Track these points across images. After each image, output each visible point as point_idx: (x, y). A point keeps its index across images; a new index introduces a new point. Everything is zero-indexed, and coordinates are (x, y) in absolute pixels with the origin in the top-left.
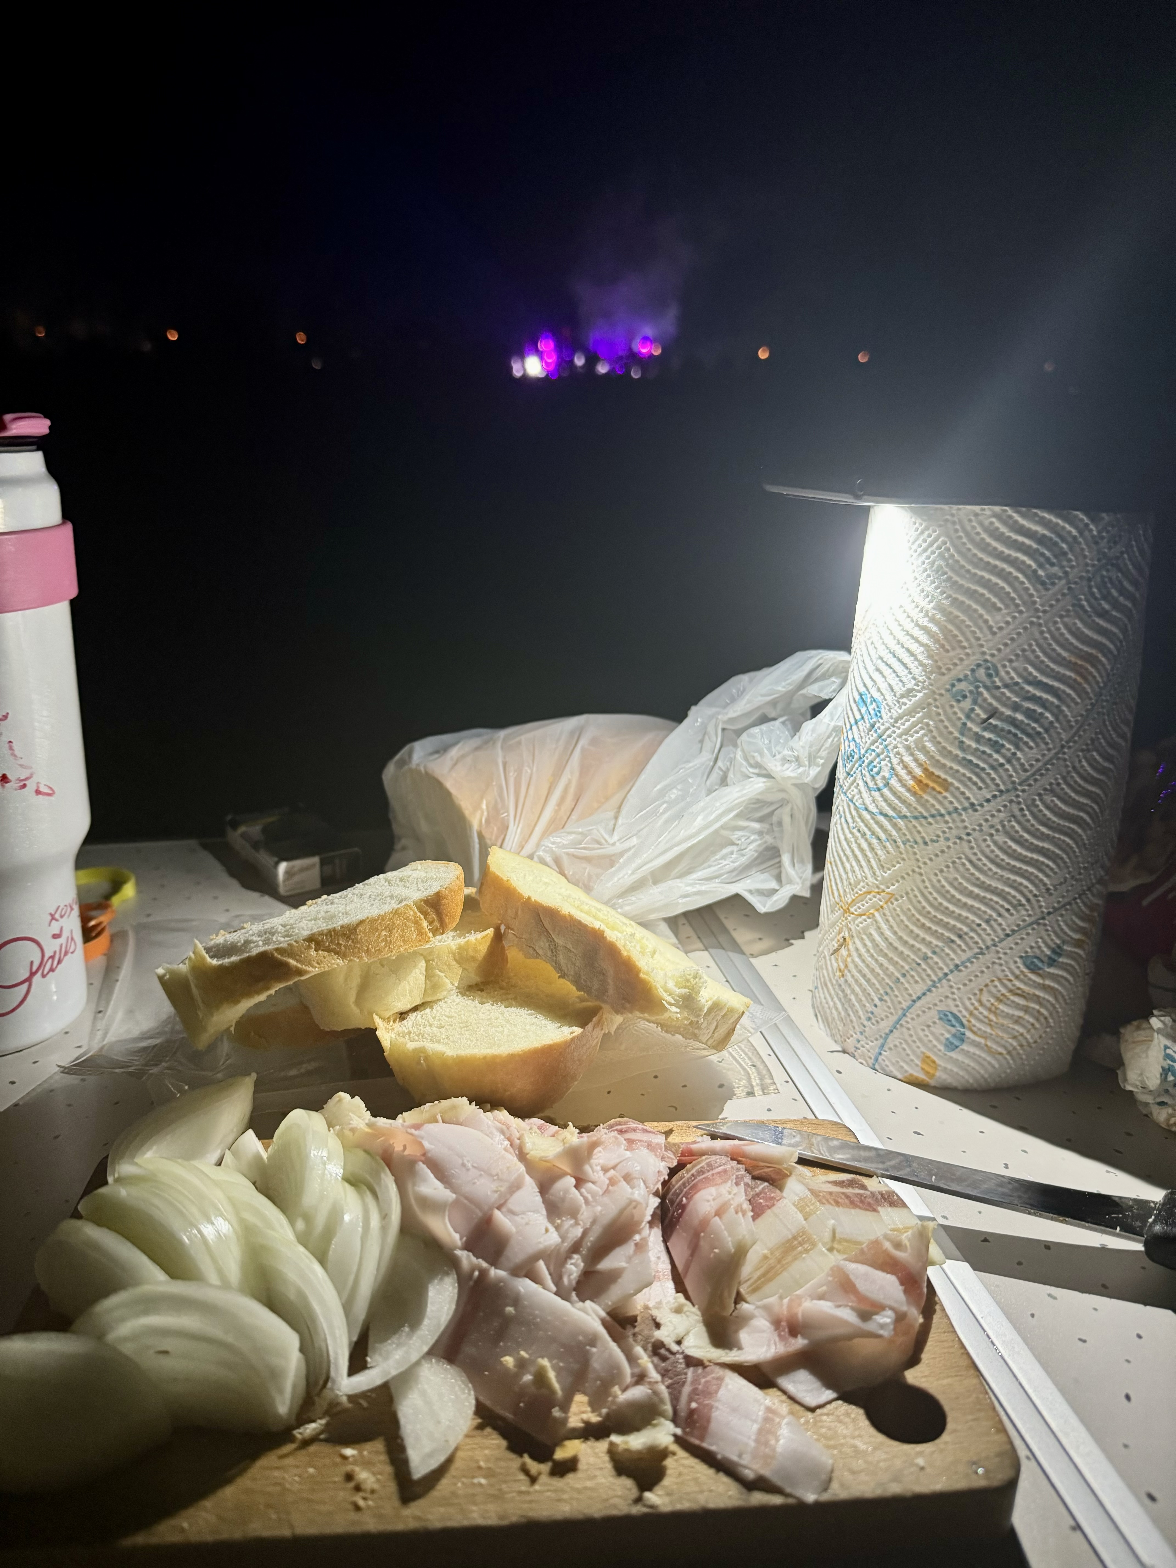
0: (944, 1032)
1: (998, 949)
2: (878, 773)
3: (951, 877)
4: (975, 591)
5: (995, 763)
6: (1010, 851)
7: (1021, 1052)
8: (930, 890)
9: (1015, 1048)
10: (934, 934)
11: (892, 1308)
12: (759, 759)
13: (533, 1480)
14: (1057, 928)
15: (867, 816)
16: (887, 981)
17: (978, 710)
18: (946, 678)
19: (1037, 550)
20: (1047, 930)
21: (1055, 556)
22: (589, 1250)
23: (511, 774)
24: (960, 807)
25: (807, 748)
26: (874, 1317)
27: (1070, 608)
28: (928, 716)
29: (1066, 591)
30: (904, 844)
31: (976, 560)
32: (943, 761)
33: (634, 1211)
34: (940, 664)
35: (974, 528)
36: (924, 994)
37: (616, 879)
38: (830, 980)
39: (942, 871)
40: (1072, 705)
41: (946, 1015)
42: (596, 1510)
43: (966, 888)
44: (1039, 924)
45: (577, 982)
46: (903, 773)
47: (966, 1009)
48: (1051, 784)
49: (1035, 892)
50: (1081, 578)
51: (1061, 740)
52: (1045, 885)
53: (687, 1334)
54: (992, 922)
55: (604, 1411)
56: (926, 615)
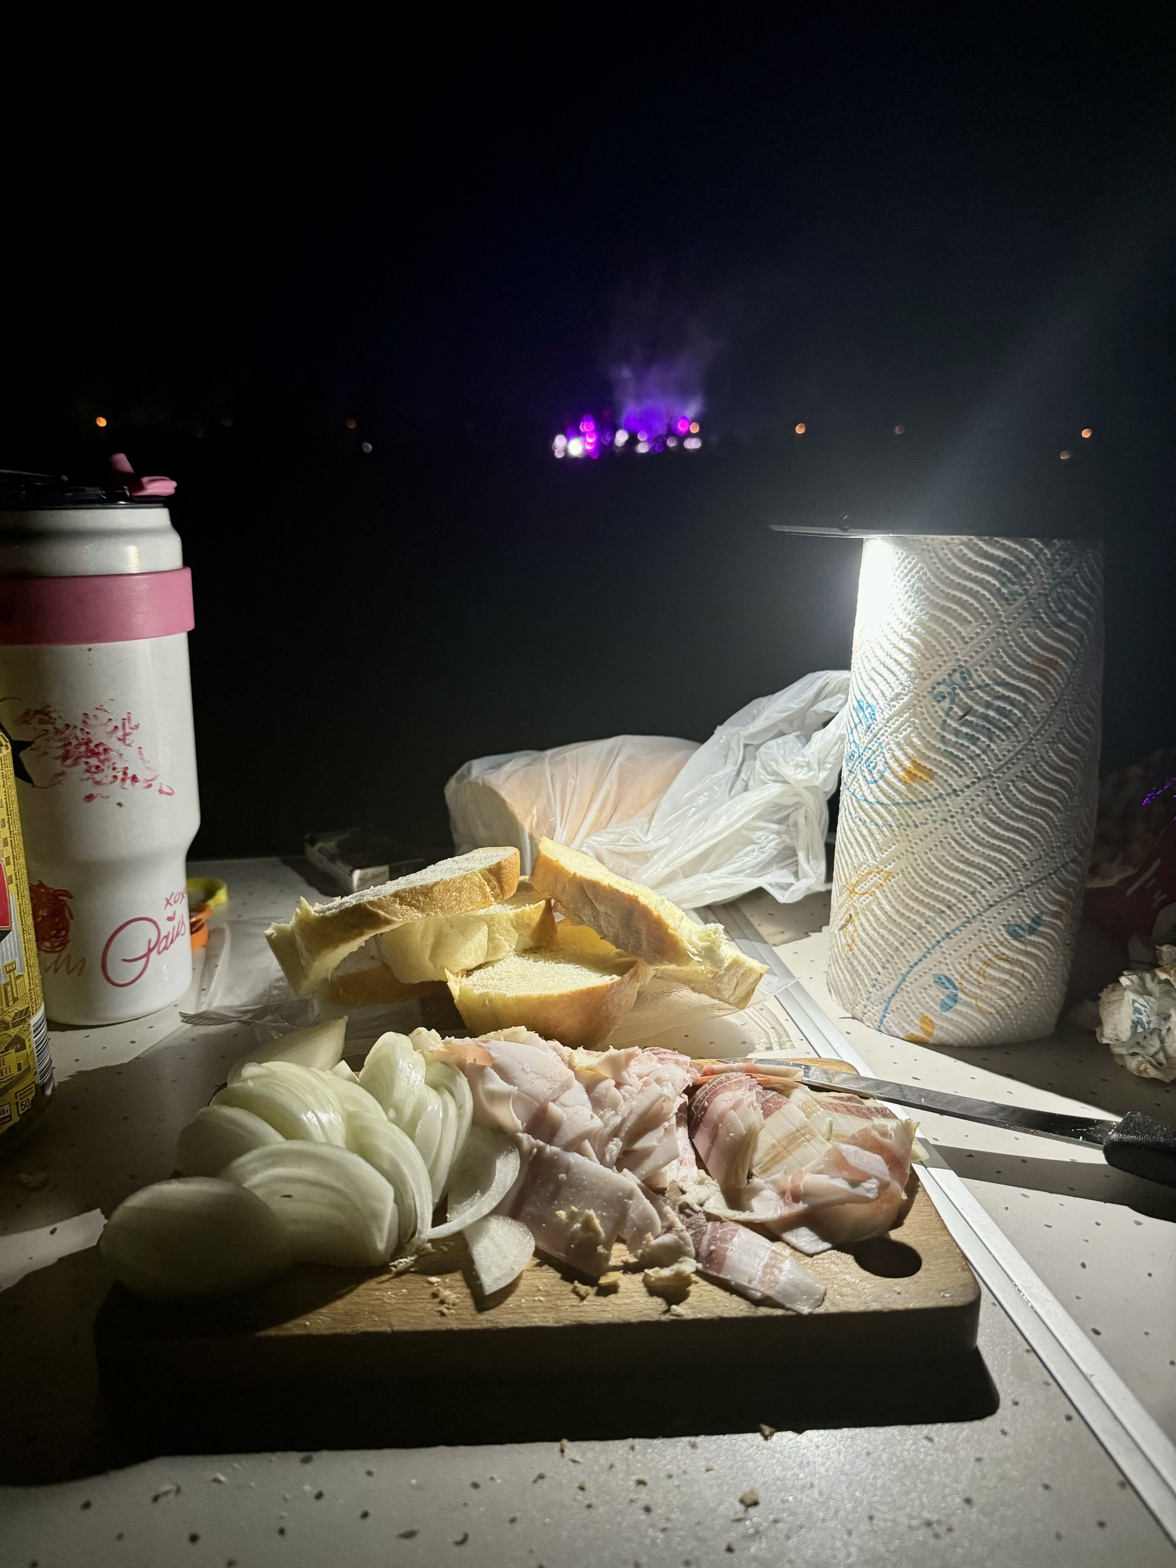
0: (939, 994)
1: (983, 918)
2: (874, 768)
3: (939, 854)
4: (950, 608)
5: (972, 754)
6: (989, 831)
7: (1009, 1012)
8: (922, 867)
9: (1003, 1009)
10: (927, 905)
11: (876, 1177)
12: (775, 767)
13: (582, 1298)
14: (1034, 900)
15: (866, 806)
16: (889, 950)
17: (956, 709)
18: (927, 682)
19: (1000, 572)
20: (1026, 902)
21: (1016, 576)
22: (627, 1133)
23: (558, 784)
24: (944, 793)
25: (816, 755)
26: (863, 1184)
27: (1031, 620)
28: (914, 715)
29: (1026, 606)
30: (898, 827)
31: (948, 581)
32: (928, 753)
33: (664, 1104)
34: (922, 670)
35: (946, 555)
36: (920, 960)
37: (650, 872)
38: (841, 956)
39: (931, 850)
40: (1037, 703)
41: (940, 979)
42: (633, 1318)
43: (952, 864)
44: (1018, 896)
45: (616, 943)
46: (894, 766)
47: (958, 973)
48: (1022, 772)
49: (1014, 867)
50: (1040, 594)
51: (1029, 733)
52: (1022, 861)
53: (708, 1199)
54: (977, 895)
55: (640, 1251)
56: (910, 630)
